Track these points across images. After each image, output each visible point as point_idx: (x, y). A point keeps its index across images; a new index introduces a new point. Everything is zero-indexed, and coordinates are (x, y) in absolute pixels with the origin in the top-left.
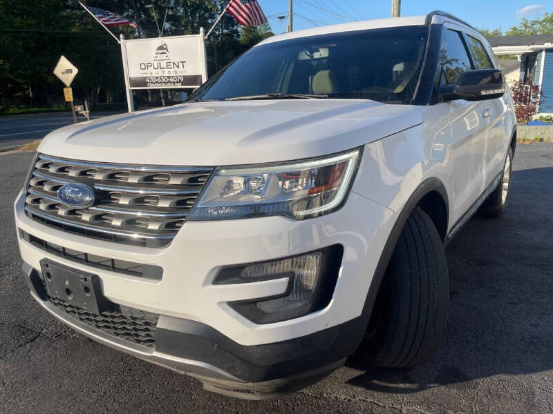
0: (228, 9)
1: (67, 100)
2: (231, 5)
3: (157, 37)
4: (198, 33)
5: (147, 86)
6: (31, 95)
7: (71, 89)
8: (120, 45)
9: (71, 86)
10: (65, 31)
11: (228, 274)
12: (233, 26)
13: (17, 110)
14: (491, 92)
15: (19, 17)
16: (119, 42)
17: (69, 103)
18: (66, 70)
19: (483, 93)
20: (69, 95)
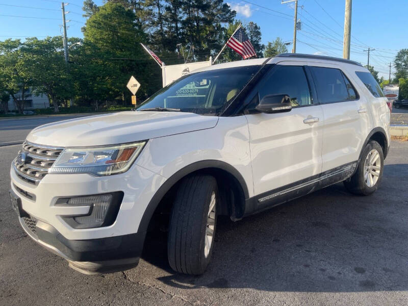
0: (228, 44)
1: (133, 103)
2: (230, 42)
3: (184, 63)
4: (209, 60)
5: (176, 95)
6: (123, 99)
7: (135, 96)
8: (161, 69)
9: (136, 95)
10: (145, 59)
11: (63, 201)
12: (259, 50)
13: (114, 109)
14: (284, 108)
15: (119, 50)
16: (161, 67)
17: (134, 105)
18: (133, 85)
19: (274, 109)
20: (134, 100)
